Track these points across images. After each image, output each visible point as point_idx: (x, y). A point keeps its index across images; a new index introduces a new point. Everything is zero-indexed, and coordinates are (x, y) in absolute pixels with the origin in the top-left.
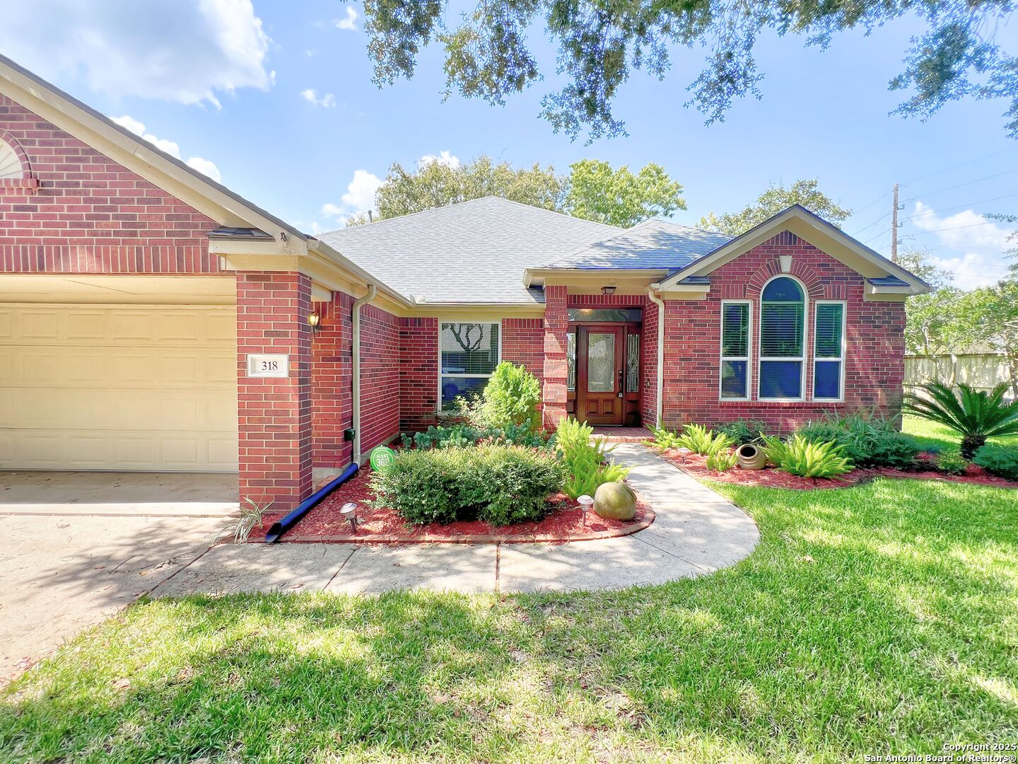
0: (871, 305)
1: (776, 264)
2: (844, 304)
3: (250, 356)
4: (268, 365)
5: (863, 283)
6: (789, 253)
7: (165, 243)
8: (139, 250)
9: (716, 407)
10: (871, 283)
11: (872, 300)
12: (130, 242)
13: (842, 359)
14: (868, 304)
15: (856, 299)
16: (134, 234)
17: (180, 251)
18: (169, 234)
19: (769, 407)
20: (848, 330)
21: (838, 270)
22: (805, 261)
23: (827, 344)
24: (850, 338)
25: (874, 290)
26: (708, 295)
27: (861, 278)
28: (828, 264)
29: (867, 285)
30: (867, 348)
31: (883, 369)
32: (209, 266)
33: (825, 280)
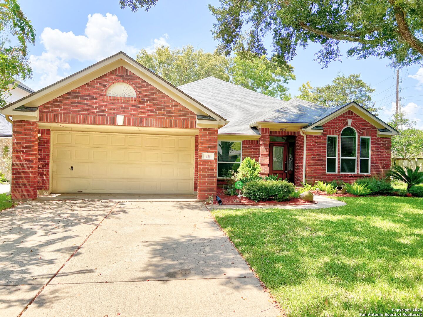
0: (379, 138)
1: (346, 122)
2: (370, 137)
3: (203, 153)
4: (208, 156)
5: (376, 130)
6: (351, 118)
7: (179, 119)
8: (171, 121)
9: (325, 176)
10: (379, 131)
11: (380, 137)
12: (168, 118)
13: (369, 158)
14: (378, 138)
15: (374, 136)
16: (170, 116)
17: (184, 121)
18: (180, 116)
19: (344, 176)
20: (371, 148)
21: (368, 125)
22: (356, 122)
23: (364, 153)
24: (372, 151)
25: (380, 133)
26: (322, 133)
27: (376, 129)
28: (364, 123)
29: (378, 131)
30: (378, 154)
31: (384, 162)
32: (192, 126)
33: (363, 129)
